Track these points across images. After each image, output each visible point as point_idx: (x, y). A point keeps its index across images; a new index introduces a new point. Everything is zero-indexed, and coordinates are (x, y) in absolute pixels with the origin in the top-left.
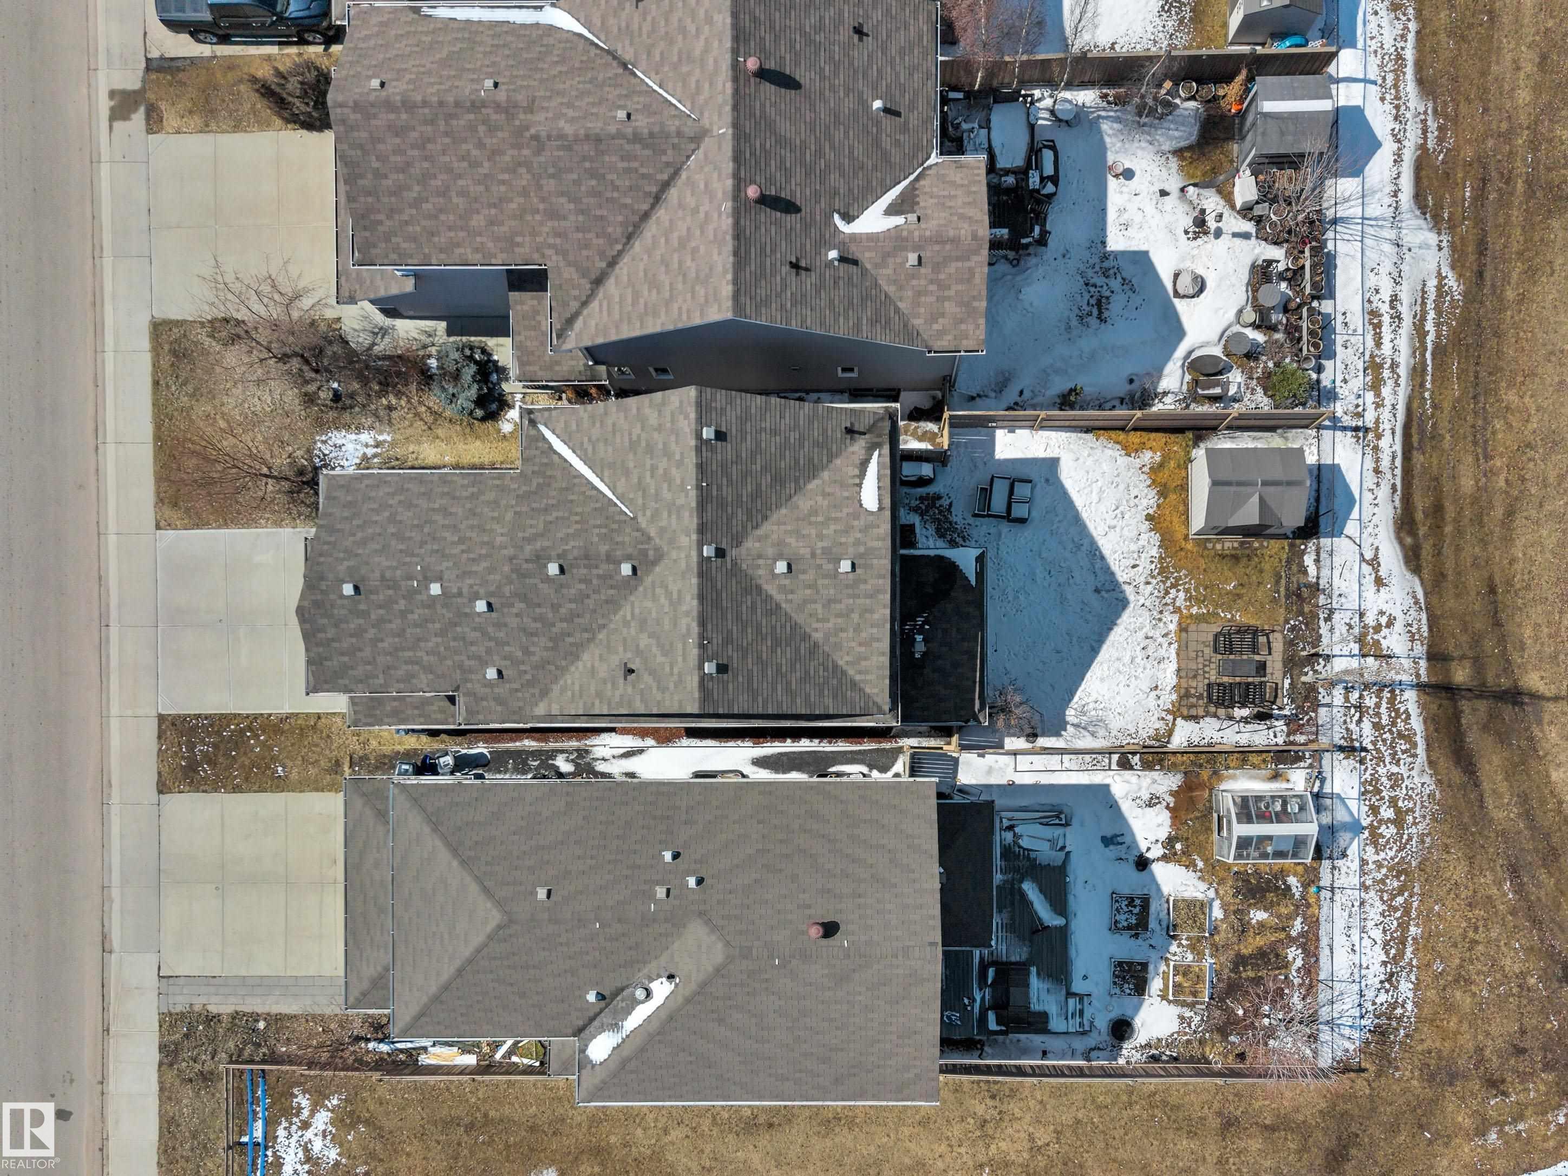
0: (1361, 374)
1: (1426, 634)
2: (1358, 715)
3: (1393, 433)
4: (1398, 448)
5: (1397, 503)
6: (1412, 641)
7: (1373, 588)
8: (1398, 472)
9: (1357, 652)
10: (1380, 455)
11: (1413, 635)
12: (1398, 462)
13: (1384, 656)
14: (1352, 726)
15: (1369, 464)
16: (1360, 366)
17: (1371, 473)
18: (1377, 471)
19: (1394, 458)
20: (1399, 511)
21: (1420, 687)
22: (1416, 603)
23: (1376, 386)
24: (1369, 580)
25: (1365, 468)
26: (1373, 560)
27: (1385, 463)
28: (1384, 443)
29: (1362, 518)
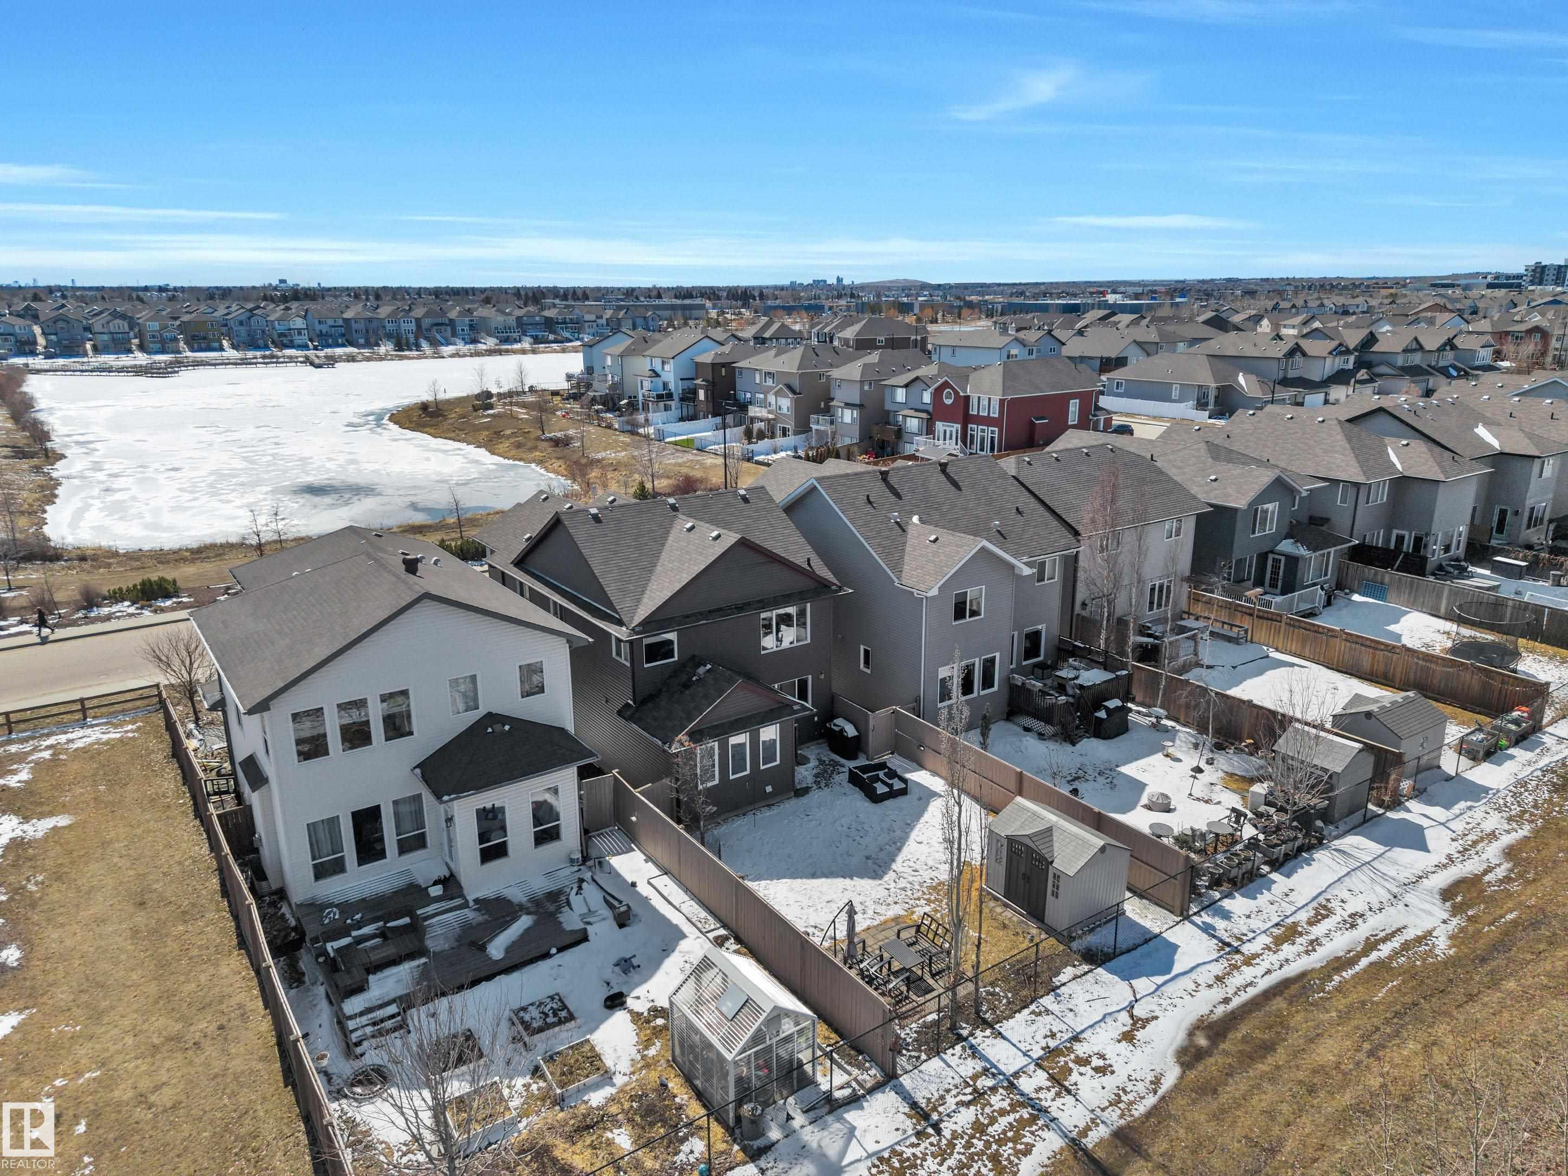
0: (1271, 924)
1: (1136, 1113)
2: (970, 1097)
3: (1268, 973)
5: (1217, 1013)
6: (1113, 1105)
7: (1115, 1034)
8: (1246, 996)
9: (1035, 1056)
10: (1236, 973)
11: (1120, 1101)
12: (1253, 991)
13: (1063, 1086)
14: (951, 1101)
15: (1215, 969)
16: (1274, 920)
17: (1210, 975)
18: (1219, 978)
19: (1249, 985)
21: (1075, 1144)
22: (1155, 1084)
23: (1281, 939)
24: (1117, 1027)
25: (1208, 968)
26: (1140, 1020)
27: (1235, 981)
28: (1250, 971)
29: (1163, 988)
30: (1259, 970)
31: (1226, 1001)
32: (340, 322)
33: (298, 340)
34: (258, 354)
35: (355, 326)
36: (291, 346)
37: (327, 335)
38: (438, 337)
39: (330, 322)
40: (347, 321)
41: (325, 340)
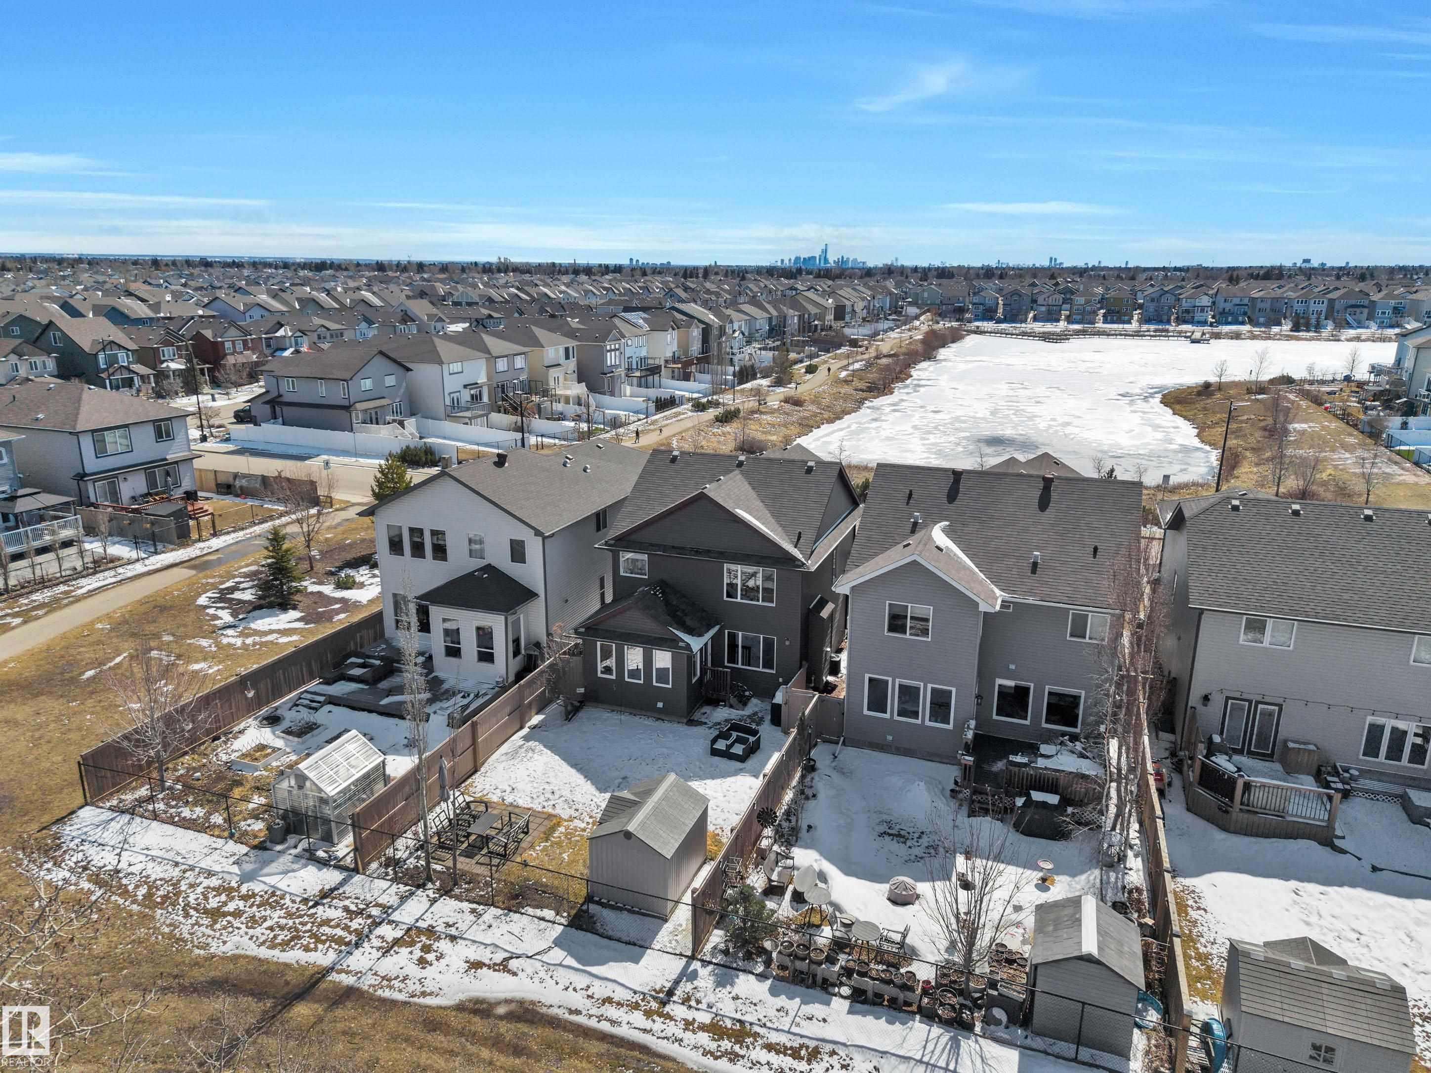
0: (738, 1016)
1: (380, 992)
2: (354, 910)
3: (645, 1031)
4: (623, 1031)
5: (554, 1011)
6: (383, 978)
7: (473, 956)
8: (593, 1023)
9: (418, 924)
10: (625, 1009)
11: (390, 981)
12: (605, 1026)
13: (392, 947)
14: (347, 902)
15: (620, 994)
16: (748, 1018)
17: (608, 993)
18: (608, 1000)
19: (613, 1022)
20: (544, 1010)
21: (328, 970)
22: (424, 994)
23: (715, 1029)
24: (484, 956)
25: (619, 989)
26: (505, 967)
27: (611, 1012)
28: (638, 1018)
29: (560, 968)
30: (648, 1024)
31: (578, 1012)
32: (1246, 301)
33: (1198, 316)
34: (1152, 327)
35: (1259, 305)
36: (1191, 322)
37: (1230, 313)
38: (1349, 319)
39: (1236, 301)
40: (1253, 300)
41: (1223, 317)
